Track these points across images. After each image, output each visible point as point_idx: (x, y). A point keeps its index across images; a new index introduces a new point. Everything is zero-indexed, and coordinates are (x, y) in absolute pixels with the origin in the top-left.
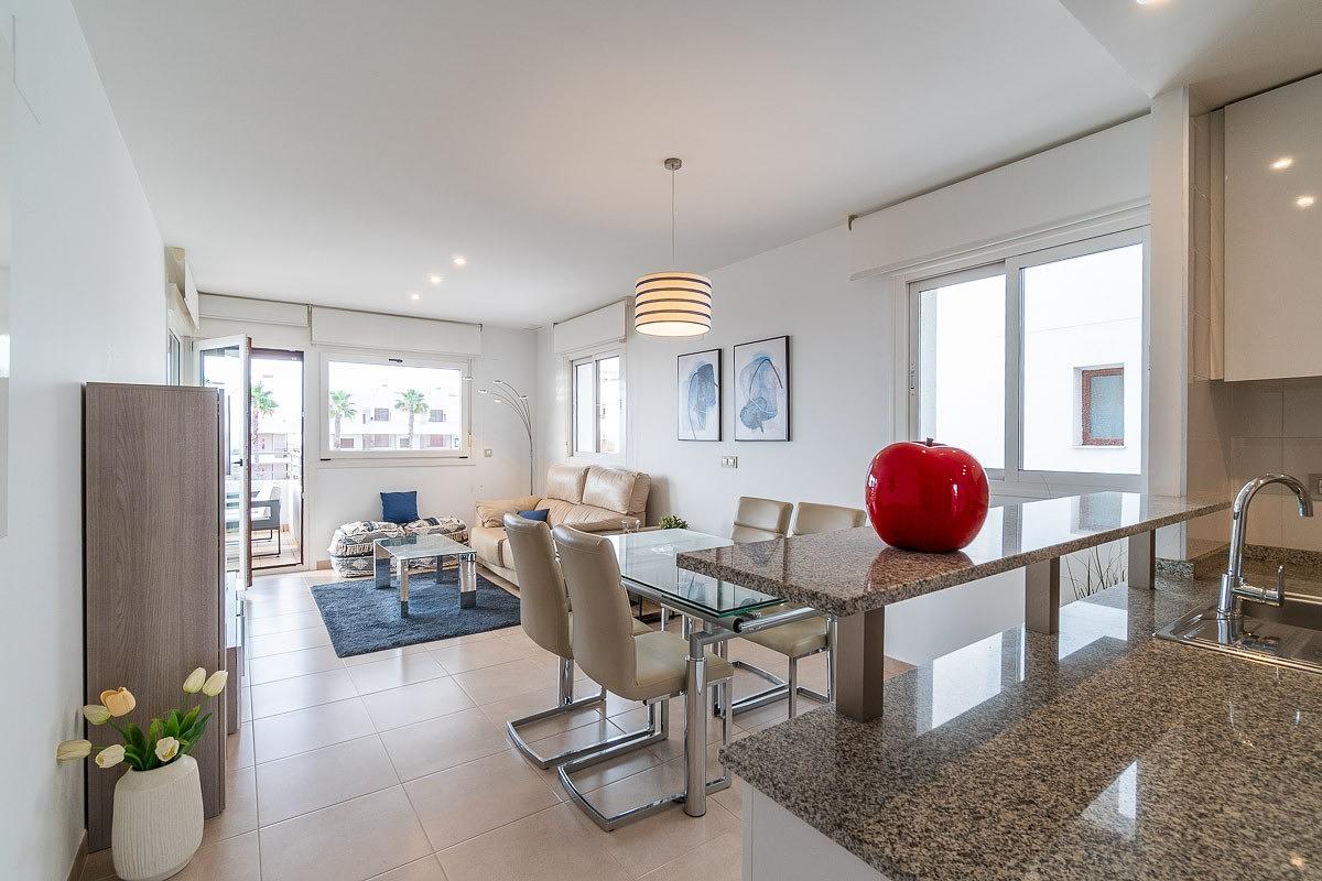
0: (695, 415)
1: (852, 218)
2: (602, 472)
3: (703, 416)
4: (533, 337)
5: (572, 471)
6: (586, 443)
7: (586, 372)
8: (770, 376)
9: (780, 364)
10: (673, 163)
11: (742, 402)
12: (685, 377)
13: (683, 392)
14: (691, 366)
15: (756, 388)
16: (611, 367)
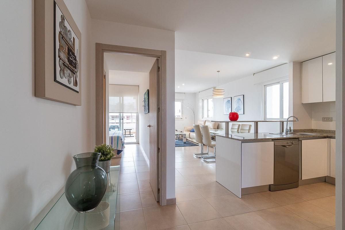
0: (227, 110)
1: (254, 74)
2: (208, 121)
3: (228, 110)
4: (195, 95)
5: (203, 121)
6: (205, 116)
7: (205, 101)
8: (240, 102)
9: (242, 100)
10: (218, 71)
11: (235, 107)
12: (225, 102)
13: (224, 105)
14: (226, 100)
15: (238, 104)
16: (210, 100)
